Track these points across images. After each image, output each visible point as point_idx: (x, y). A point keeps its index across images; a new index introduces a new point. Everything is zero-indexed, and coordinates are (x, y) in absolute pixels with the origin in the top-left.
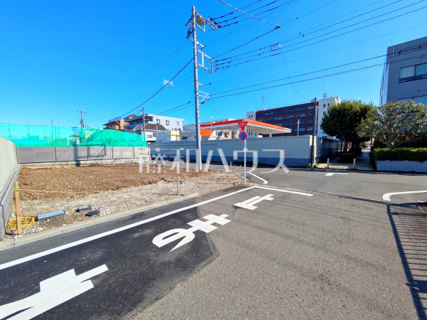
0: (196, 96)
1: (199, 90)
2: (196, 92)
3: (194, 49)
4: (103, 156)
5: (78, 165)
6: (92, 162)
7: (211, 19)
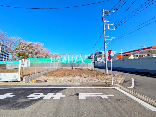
0: (104, 42)
1: (106, 39)
2: (104, 40)
3: (103, 24)
4: (78, 66)
5: (72, 68)
6: (76, 68)
7: (112, 9)
